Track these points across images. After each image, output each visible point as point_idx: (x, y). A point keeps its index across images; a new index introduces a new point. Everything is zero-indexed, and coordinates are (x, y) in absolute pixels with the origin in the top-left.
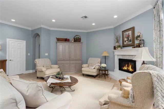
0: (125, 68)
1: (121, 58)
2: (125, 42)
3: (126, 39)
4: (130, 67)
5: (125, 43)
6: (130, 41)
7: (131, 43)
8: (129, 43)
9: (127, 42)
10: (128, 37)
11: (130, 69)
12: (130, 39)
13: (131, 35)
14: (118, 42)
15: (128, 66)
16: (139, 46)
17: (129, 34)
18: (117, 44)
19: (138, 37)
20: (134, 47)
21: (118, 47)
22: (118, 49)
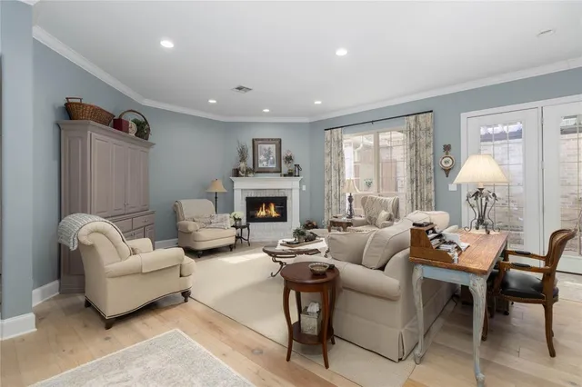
0: (262, 213)
1: (253, 195)
2: (261, 162)
3: (262, 158)
4: (272, 207)
5: (260, 166)
6: (272, 163)
7: (274, 166)
8: (270, 166)
9: (265, 163)
10: (268, 155)
11: (274, 214)
12: (271, 158)
13: (274, 153)
14: (243, 159)
16: (290, 174)
17: (269, 149)
18: (242, 165)
19: (289, 159)
20: (285, 175)
21: (248, 172)
22: (246, 176)
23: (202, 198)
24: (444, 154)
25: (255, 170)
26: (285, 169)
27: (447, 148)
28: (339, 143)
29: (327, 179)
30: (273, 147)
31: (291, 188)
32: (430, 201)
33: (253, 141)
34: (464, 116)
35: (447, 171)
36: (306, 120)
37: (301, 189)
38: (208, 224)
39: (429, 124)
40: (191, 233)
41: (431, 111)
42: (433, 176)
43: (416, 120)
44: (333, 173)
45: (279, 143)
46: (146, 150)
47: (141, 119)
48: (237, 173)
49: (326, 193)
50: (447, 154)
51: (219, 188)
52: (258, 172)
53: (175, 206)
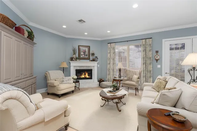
0: (83, 76)
1: (78, 68)
2: (82, 55)
3: (82, 53)
4: (87, 74)
5: (81, 56)
6: (86, 55)
7: (87, 57)
8: (85, 57)
9: (83, 56)
10: (85, 52)
11: (87, 76)
12: (86, 54)
13: (87, 51)
14: (74, 54)
15: (85, 74)
16: (94, 60)
17: (85, 50)
18: (74, 56)
19: (93, 54)
20: (92, 61)
21: (76, 59)
22: (76, 60)
23: (57, 70)
24: (156, 54)
25: (79, 58)
26: (91, 58)
27: (157, 52)
28: (114, 49)
29: (108, 62)
30: (87, 49)
31: (94, 66)
32: (150, 71)
33: (79, 46)
34: (164, 40)
35: (157, 60)
36: (100, 39)
37: (97, 66)
38: (62, 82)
39: (151, 43)
40: (55, 86)
41: (152, 38)
42: (152, 62)
43: (145, 41)
44: (111, 60)
45: (89, 47)
46: (32, 46)
47: (30, 30)
48: (72, 59)
49: (108, 67)
50: (157, 54)
51: (65, 65)
52: (80, 59)
53: (46, 73)
